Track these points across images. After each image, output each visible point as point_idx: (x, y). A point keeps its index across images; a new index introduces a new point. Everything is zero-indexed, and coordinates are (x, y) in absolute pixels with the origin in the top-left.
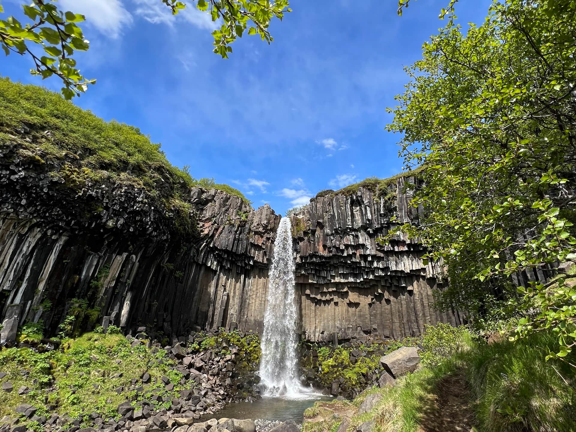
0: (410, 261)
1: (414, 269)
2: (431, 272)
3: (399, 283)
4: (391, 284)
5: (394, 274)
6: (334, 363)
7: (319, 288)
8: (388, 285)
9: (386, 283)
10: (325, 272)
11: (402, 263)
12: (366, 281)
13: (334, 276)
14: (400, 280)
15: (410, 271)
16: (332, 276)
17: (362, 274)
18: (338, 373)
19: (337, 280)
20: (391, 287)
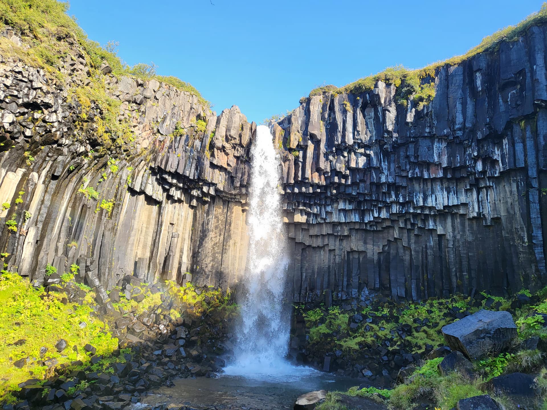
0: (445, 193)
1: (450, 204)
2: (476, 210)
3: (425, 224)
4: (413, 225)
5: (419, 211)
6: (327, 331)
7: (308, 230)
8: (409, 227)
9: (406, 225)
10: (318, 208)
11: (434, 196)
12: (377, 221)
13: (331, 213)
14: (428, 220)
15: (445, 207)
16: (327, 213)
17: (373, 211)
18: (332, 344)
19: (335, 219)
20: (413, 230)
